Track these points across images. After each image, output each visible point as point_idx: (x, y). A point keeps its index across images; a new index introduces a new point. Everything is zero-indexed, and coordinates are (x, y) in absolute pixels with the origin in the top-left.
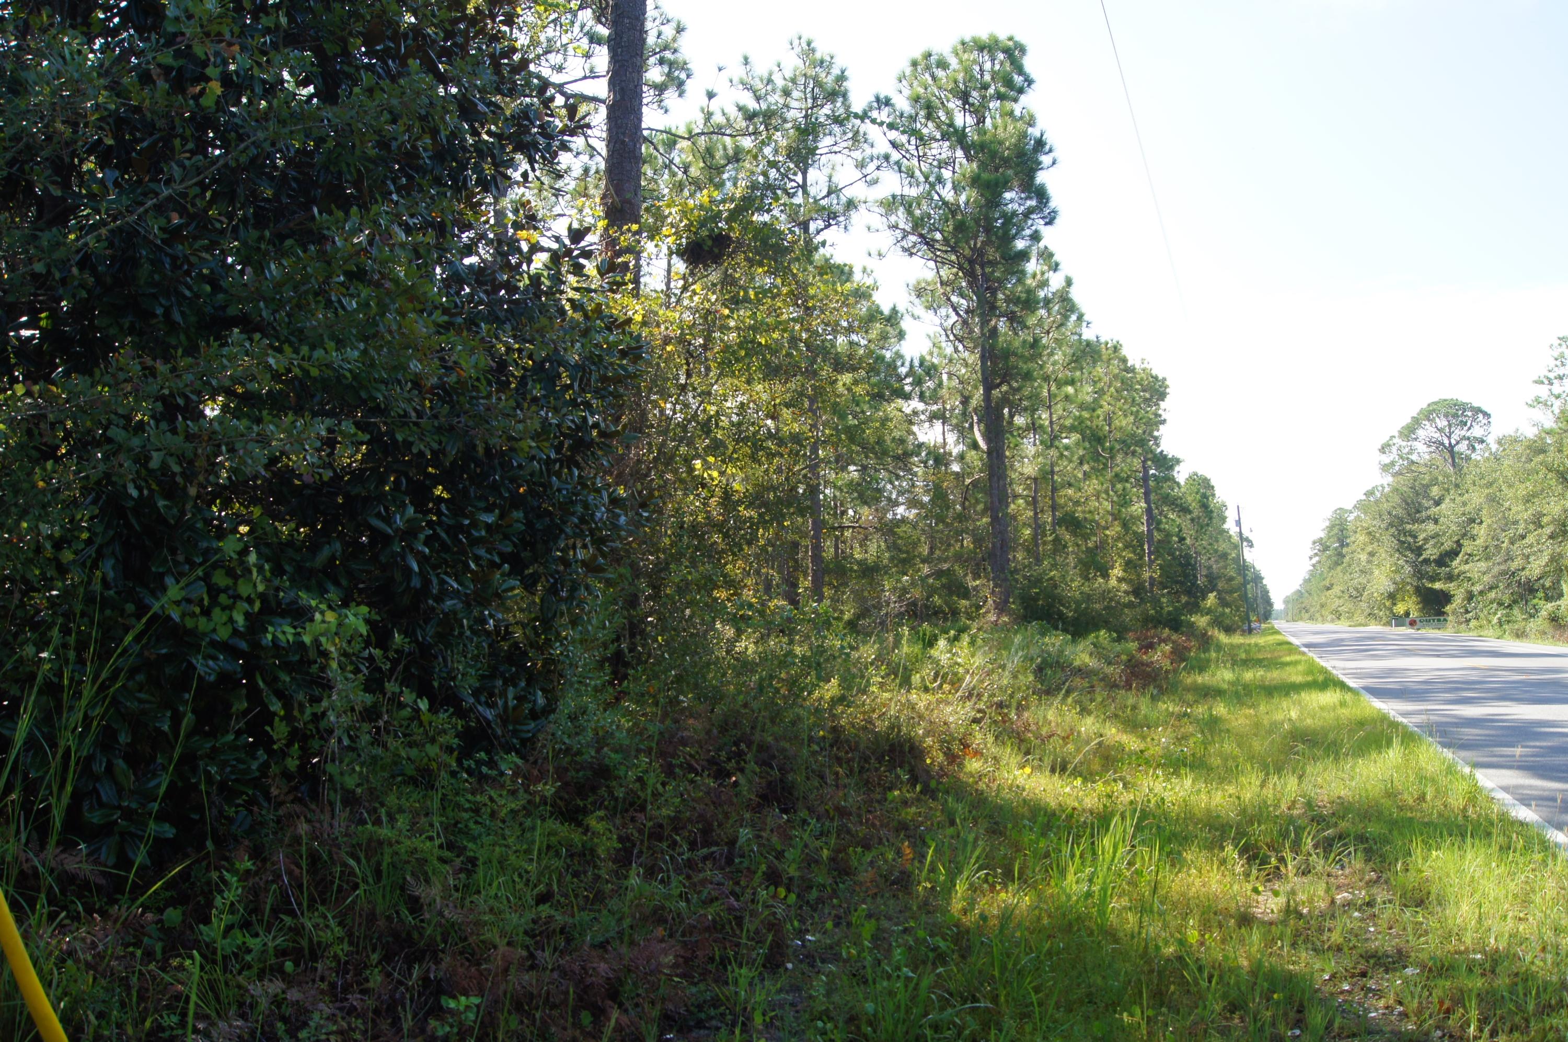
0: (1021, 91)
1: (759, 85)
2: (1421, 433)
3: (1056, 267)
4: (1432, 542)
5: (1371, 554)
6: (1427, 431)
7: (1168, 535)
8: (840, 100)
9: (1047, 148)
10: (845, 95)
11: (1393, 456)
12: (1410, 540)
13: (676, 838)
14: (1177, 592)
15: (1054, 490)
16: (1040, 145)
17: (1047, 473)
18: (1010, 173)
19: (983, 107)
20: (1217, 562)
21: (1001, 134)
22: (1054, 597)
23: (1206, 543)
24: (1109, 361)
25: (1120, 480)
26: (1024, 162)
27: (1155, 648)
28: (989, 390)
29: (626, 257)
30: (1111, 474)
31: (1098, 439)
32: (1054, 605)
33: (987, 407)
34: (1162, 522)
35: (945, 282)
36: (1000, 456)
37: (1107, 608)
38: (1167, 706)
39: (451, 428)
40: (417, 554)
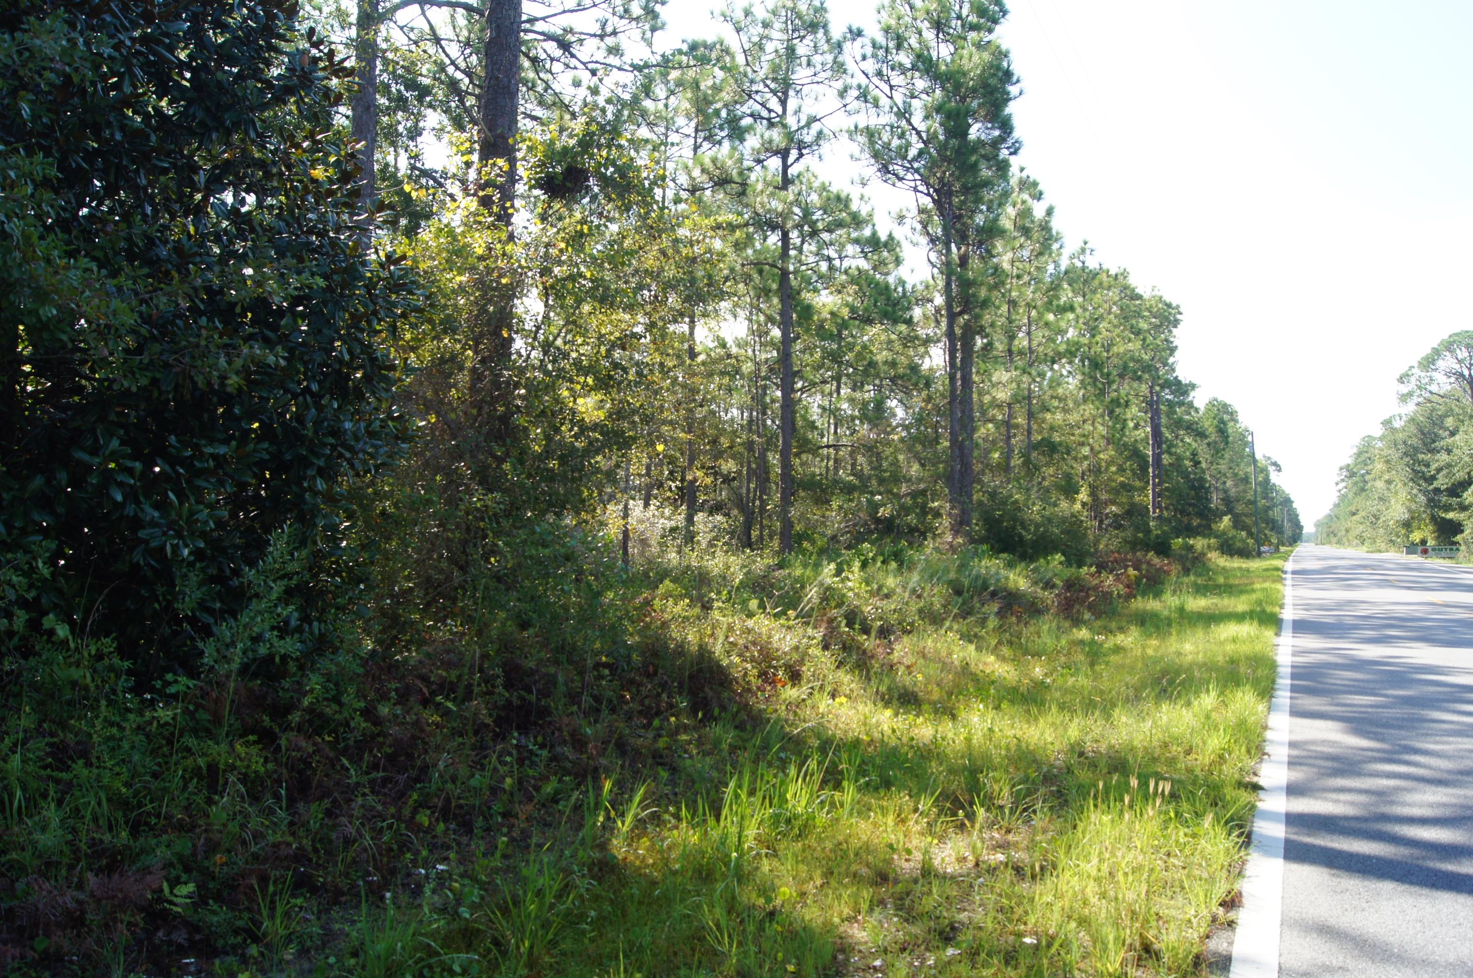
0: (995, 22)
1: (739, 15)
2: (1440, 363)
3: (1039, 196)
4: (1444, 472)
5: (1389, 482)
6: (1447, 363)
7: (1179, 458)
8: (821, 31)
9: (1015, 79)
10: (825, 26)
11: (1411, 386)
12: (1424, 469)
13: (346, 762)
14: (1189, 514)
15: (1031, 415)
16: (1008, 75)
17: (1024, 398)
18: (975, 104)
19: (960, 37)
20: (1236, 485)
21: (966, 65)
22: (1015, 519)
23: (1223, 467)
24: (1109, 288)
25: (1119, 405)
26: (992, 93)
27: (1111, 572)
28: (952, 317)
29: (489, 191)
30: (1108, 399)
31: (1096, 365)
32: (1014, 528)
33: (950, 334)
34: (1176, 446)
35: (922, 211)
36: (967, 381)
37: (1066, 532)
38: (1083, 633)
39: (167, 365)
40: (121, 485)
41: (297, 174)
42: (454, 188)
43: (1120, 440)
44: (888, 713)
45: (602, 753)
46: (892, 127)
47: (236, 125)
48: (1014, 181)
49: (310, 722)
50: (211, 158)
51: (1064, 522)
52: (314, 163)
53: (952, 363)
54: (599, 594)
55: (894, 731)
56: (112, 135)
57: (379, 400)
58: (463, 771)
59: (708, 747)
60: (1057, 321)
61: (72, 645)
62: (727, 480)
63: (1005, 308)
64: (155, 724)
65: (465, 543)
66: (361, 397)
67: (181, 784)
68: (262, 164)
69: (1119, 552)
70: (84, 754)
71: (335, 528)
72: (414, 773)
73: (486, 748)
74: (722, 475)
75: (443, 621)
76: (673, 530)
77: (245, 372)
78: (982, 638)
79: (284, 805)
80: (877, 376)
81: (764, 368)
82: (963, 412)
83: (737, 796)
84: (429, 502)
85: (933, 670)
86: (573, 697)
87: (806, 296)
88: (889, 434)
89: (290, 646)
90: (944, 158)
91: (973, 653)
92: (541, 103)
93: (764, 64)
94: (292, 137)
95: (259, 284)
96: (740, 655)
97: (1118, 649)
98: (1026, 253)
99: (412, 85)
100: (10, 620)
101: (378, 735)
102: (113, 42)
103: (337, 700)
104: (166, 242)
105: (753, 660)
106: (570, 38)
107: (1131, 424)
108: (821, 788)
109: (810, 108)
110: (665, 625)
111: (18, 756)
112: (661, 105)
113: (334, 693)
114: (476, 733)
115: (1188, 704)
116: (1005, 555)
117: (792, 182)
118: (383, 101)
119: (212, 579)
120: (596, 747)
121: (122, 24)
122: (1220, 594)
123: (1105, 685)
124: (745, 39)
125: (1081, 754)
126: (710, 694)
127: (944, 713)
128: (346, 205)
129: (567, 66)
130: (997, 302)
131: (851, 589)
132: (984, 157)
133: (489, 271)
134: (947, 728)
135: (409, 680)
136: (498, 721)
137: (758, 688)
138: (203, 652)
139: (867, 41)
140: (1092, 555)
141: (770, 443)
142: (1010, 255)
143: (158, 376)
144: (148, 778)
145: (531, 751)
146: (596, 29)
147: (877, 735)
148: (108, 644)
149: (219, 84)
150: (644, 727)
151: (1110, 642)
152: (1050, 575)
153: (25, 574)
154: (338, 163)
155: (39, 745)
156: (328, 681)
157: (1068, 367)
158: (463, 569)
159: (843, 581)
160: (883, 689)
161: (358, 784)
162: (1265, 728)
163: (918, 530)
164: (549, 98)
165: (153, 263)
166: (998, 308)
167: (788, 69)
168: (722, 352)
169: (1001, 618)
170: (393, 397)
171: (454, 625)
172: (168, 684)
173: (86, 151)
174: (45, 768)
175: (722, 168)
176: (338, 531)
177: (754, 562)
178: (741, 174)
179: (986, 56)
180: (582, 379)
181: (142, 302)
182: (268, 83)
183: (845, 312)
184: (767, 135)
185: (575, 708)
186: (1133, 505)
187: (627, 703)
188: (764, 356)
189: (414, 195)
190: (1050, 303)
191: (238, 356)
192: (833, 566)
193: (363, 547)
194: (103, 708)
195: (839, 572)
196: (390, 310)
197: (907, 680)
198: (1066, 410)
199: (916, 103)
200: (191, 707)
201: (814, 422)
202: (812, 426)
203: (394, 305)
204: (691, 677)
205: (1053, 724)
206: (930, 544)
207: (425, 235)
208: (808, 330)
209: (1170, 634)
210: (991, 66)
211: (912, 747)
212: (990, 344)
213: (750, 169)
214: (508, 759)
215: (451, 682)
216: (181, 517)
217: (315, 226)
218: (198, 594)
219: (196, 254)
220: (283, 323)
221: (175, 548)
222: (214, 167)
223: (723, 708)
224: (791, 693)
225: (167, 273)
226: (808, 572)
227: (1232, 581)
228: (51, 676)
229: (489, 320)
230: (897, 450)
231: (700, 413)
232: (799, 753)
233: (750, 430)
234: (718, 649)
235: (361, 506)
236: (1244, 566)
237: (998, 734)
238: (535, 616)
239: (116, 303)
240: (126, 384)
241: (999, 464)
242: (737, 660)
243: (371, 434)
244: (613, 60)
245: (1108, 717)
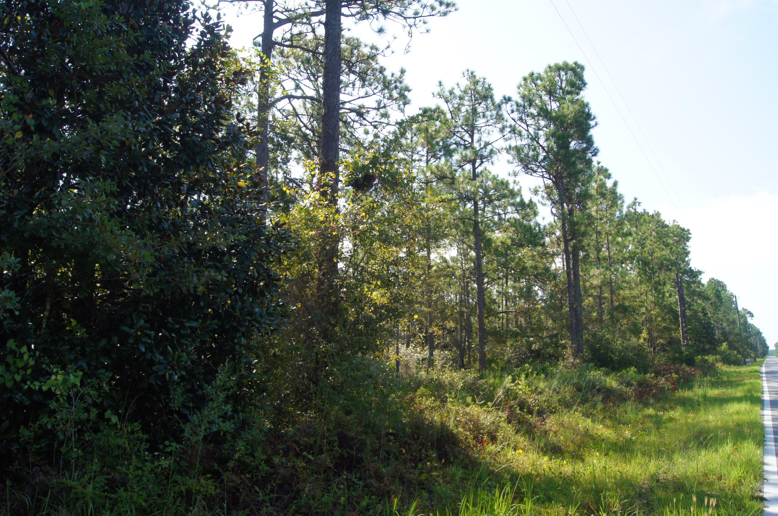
0: (580, 89)
1: (447, 94)
3: (609, 177)
7: (695, 312)
8: (490, 100)
9: (592, 117)
10: (491, 97)
13: (257, 488)
14: (703, 342)
15: (612, 292)
16: (588, 116)
17: (608, 283)
18: (572, 131)
19: (562, 98)
20: (728, 325)
21: (566, 112)
22: (607, 349)
23: (720, 316)
24: (650, 223)
25: (660, 284)
26: (581, 125)
27: (663, 376)
28: (566, 242)
29: (326, 188)
30: (653, 282)
31: (646, 263)
32: (607, 354)
33: (566, 251)
34: (693, 305)
35: (547, 187)
36: (576, 275)
37: (637, 355)
38: (651, 411)
39: (168, 282)
40: (144, 343)
41: (231, 184)
42: (306, 187)
43: (662, 303)
44: (546, 458)
45: (393, 482)
46: (529, 145)
47: (202, 161)
48: (594, 170)
49: (238, 466)
50: (189, 178)
51: (635, 350)
52: (239, 178)
53: (568, 267)
54: (388, 396)
55: (550, 469)
56: (143, 169)
57: (272, 296)
58: (318, 493)
59: (448, 479)
60: (623, 241)
61: (119, 427)
62: (450, 332)
63: (594, 236)
64: (160, 468)
65: (316, 369)
66: (263, 295)
67: (173, 500)
68: (214, 180)
69: (665, 365)
70: (124, 484)
71: (250, 363)
72: (292, 495)
73: (329, 480)
74: (447, 330)
75: (306, 411)
76: (424, 359)
77: (206, 285)
78: (594, 415)
79: (225, 512)
80: (528, 274)
81: (467, 272)
82: (575, 292)
83: (467, 507)
84: (297, 349)
85: (569, 433)
86: (375, 452)
87: (488, 234)
88: (535, 305)
89: (228, 426)
90: (557, 160)
91: (590, 424)
92: (349, 143)
93: (461, 118)
94: (228, 166)
95: (213, 240)
96: (463, 427)
97: (671, 420)
98: (604, 206)
99: (285, 138)
100: (89, 414)
101: (274, 474)
102: (145, 125)
103: (252, 454)
104: (167, 220)
105: (470, 430)
106: (364, 111)
107: (667, 295)
108: (513, 503)
109: (485, 138)
110: (422, 411)
111: (91, 486)
112: (409, 141)
113: (250, 451)
114: (325, 472)
115: (716, 451)
116: (603, 369)
117: (478, 176)
118: (270, 146)
119: (189, 391)
120: (388, 480)
121: (149, 116)
122: (726, 387)
123: (667, 441)
124: (450, 106)
125: (658, 481)
126: (448, 449)
127: (577, 458)
128: (255, 199)
129: (361, 124)
130: (591, 233)
131: (520, 390)
132: (578, 158)
133: (326, 228)
134: (580, 467)
135: (289, 443)
136: (336, 466)
137: (474, 445)
138: (184, 430)
139: (513, 103)
140: (651, 367)
141: (472, 311)
142: (595, 208)
143: (163, 287)
144: (156, 497)
145: (354, 482)
146: (375, 105)
147: (541, 472)
148: (137, 426)
149: (194, 142)
150: (413, 468)
151: (667, 415)
152: (629, 378)
153: (97, 390)
154: (251, 178)
155: (101, 479)
156: (248, 444)
157: (630, 265)
158: (316, 383)
159: (516, 385)
160: (542, 445)
161: (264, 501)
162: (763, 464)
163: (554, 356)
164: (353, 141)
165: (162, 231)
166: (591, 236)
167: (473, 120)
168: (444, 264)
169: (604, 403)
170: (279, 295)
171: (311, 413)
172: (166, 446)
173: (130, 177)
174: (104, 491)
175: (441, 171)
176: (252, 365)
177: (467, 376)
178: (451, 173)
179: (577, 107)
180: (374, 283)
181: (156, 250)
182: (217, 140)
183: (509, 242)
184: (464, 153)
185: (376, 458)
186: (672, 338)
187: (404, 455)
188: (467, 266)
189: (288, 192)
190: (619, 232)
191: (203, 276)
192: (510, 377)
193: (265, 373)
194: (134, 460)
195: (513, 381)
196: (277, 251)
197: (555, 439)
198: (631, 289)
199: (541, 133)
200: (178, 459)
201: (495, 300)
202: (494, 302)
203: (280, 248)
204: (438, 440)
205: (639, 464)
206: (561, 364)
207: (294, 211)
208: (489, 252)
209: (700, 410)
210: (579, 112)
211: (561, 478)
212: (588, 255)
213: (456, 171)
214: (342, 486)
215: (311, 444)
216: (174, 359)
217: (240, 210)
218: (182, 399)
219: (182, 226)
220: (225, 259)
221: (171, 375)
222: (191, 182)
223: (456, 457)
224: (491, 448)
225: (169, 236)
226: (497, 381)
227: (731, 379)
228: (108, 442)
229: (327, 253)
230: (540, 313)
231: (434, 297)
232: (499, 482)
233: (461, 306)
234: (451, 424)
235: (263, 351)
236: (737, 370)
237: (609, 470)
238: (354, 408)
239: (144, 252)
240: (148, 292)
241: (596, 319)
242: (461, 430)
243: (269, 314)
244: (385, 120)
245: (670, 459)
